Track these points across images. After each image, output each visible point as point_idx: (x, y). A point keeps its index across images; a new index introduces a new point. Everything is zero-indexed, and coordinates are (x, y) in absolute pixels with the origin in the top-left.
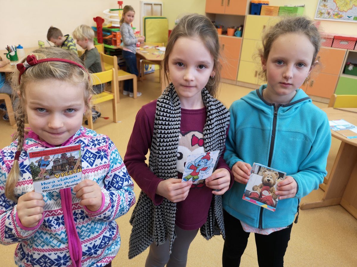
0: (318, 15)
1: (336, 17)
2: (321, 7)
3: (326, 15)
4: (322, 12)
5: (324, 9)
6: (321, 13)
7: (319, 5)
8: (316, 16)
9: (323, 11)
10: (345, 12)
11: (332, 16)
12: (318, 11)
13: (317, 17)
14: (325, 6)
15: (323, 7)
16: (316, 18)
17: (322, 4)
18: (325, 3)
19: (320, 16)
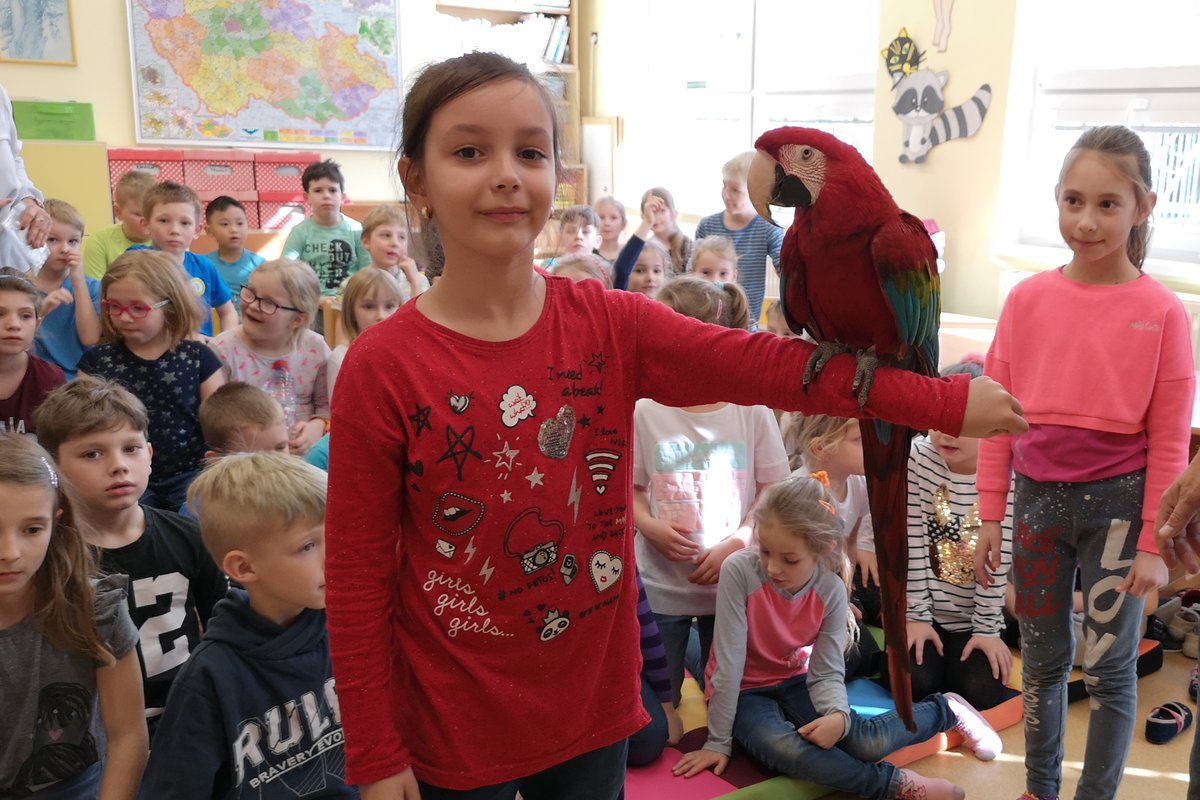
0: (145, 129)
1: (209, 132)
2: (149, 104)
3: (175, 129)
4: (156, 117)
5: (160, 109)
6: (156, 123)
7: (138, 95)
8: (142, 134)
9: (160, 115)
10: (230, 117)
11: (196, 130)
12: (140, 117)
13: (147, 135)
14: (158, 97)
15: (156, 102)
16: (142, 137)
17: (147, 92)
18: (156, 90)
19: (153, 133)
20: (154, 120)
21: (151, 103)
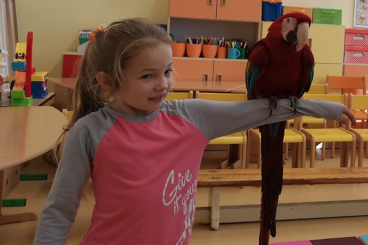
0: (357, 21)
2: (360, 11)
4: (362, 16)
5: (364, 13)
6: (362, 19)
7: (357, 7)
8: (356, 22)
9: (364, 16)
12: (356, 16)
13: (358, 23)
14: (364, 8)
15: (363, 10)
16: (356, 24)
17: (360, 6)
18: (364, 5)
19: (360, 23)
20: (361, 17)
21: (361, 10)
